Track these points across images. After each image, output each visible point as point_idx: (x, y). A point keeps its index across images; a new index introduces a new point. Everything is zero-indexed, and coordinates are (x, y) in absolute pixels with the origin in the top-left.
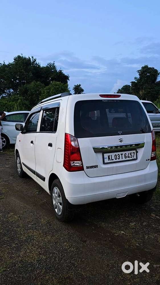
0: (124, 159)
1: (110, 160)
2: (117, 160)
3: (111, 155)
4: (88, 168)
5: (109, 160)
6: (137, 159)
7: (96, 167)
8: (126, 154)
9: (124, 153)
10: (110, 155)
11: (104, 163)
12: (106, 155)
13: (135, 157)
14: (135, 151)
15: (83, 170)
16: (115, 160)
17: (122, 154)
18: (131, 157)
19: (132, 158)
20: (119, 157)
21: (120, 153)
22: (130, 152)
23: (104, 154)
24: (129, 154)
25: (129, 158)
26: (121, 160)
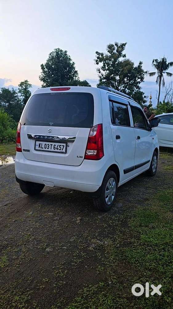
0: (53, 150)
1: (40, 148)
2: (46, 149)
3: (42, 144)
6: (66, 152)
7: (28, 151)
8: (55, 146)
9: (53, 144)
10: (40, 144)
11: (35, 149)
12: (38, 143)
13: (64, 151)
14: (65, 145)
15: (22, 152)
16: (44, 149)
17: (52, 145)
19: (61, 151)
20: (48, 147)
21: (50, 143)
22: (59, 144)
23: (37, 142)
24: (59, 146)
25: (58, 150)
26: (49, 150)
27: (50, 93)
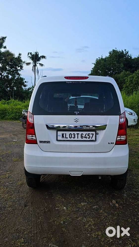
0: (80, 139)
1: (64, 138)
2: (72, 139)
3: (66, 134)
4: (41, 142)
5: (62, 138)
6: (96, 140)
7: (48, 142)
8: (83, 134)
9: (80, 133)
10: (64, 134)
11: (57, 140)
12: (60, 133)
13: (94, 139)
14: (94, 133)
15: (37, 144)
16: (69, 139)
17: (79, 134)
18: (88, 138)
19: (90, 139)
20: (74, 136)
21: (76, 133)
22: (87, 133)
23: (58, 132)
24: (87, 135)
25: (86, 138)
26: (76, 139)
27: (66, 82)
